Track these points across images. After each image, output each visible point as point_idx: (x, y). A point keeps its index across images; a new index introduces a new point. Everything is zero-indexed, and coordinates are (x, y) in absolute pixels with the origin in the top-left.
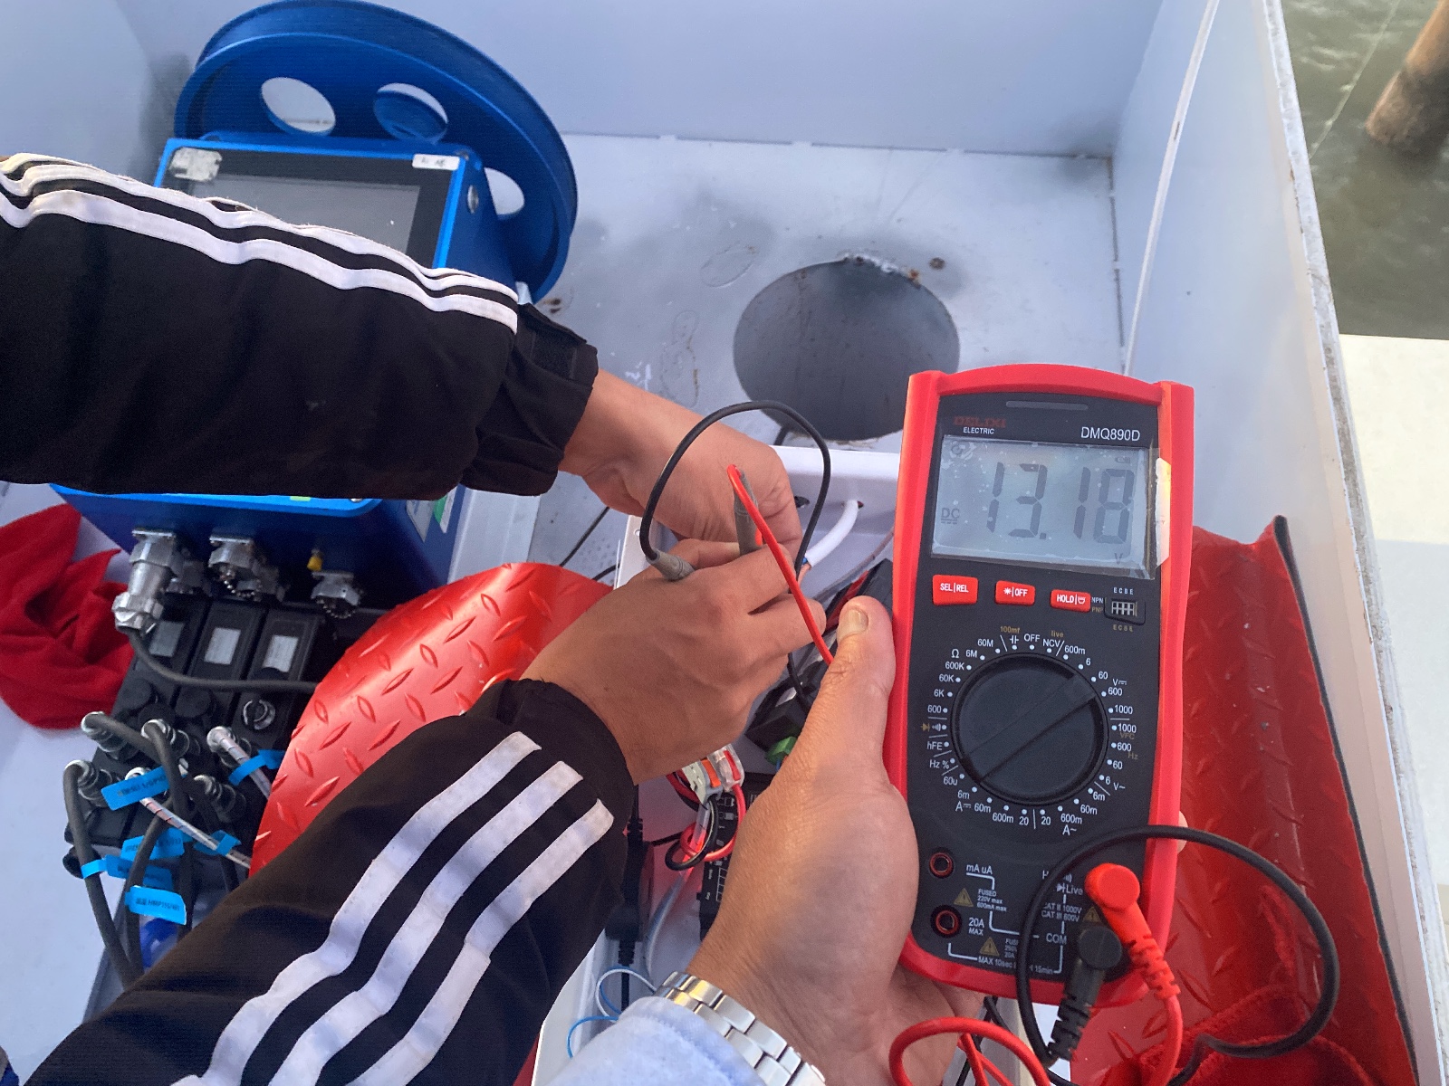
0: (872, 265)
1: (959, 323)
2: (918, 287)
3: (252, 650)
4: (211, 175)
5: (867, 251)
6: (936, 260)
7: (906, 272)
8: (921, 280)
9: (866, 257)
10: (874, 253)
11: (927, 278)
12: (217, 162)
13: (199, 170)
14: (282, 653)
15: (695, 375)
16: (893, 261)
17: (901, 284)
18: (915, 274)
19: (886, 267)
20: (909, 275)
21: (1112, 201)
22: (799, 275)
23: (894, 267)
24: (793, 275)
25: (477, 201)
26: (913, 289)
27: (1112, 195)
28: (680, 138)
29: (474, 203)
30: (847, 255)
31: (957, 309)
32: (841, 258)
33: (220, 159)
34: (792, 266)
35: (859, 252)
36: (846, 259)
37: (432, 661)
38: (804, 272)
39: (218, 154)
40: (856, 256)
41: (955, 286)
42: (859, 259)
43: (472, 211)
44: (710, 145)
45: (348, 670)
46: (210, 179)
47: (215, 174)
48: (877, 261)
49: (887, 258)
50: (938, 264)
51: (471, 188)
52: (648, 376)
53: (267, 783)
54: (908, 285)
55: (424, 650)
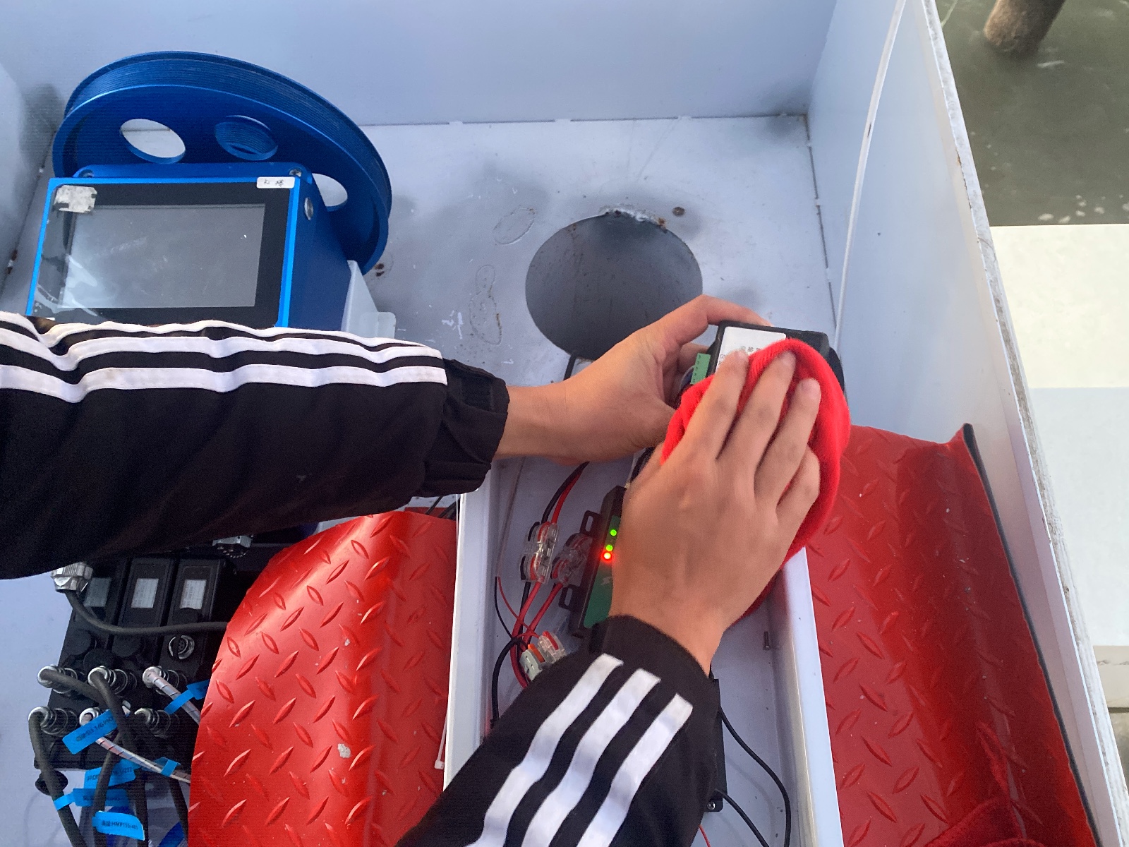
0: (627, 216)
1: (699, 259)
2: (666, 231)
3: (170, 593)
4: (90, 207)
5: (622, 205)
6: (678, 208)
7: (655, 220)
8: (668, 226)
9: (622, 210)
10: (628, 206)
11: (672, 224)
12: (93, 196)
13: (79, 203)
14: (194, 594)
15: (498, 318)
16: (644, 212)
17: (653, 229)
18: (662, 222)
19: (639, 217)
20: (658, 223)
21: (810, 148)
22: (572, 228)
23: (645, 216)
24: (567, 228)
25: (312, 209)
26: (662, 233)
27: (809, 145)
28: (464, 123)
29: (309, 211)
30: (607, 210)
31: (698, 247)
32: (603, 213)
33: (96, 192)
34: (565, 223)
35: (615, 207)
36: (607, 213)
37: (318, 600)
38: (574, 226)
39: (93, 189)
40: (615, 210)
41: (695, 229)
42: (617, 212)
43: (309, 219)
44: (490, 127)
45: (251, 610)
46: (89, 210)
47: (93, 206)
48: (632, 213)
49: (639, 210)
50: (679, 211)
51: (307, 200)
52: (461, 322)
53: (196, 713)
54: (657, 230)
55: (310, 590)
